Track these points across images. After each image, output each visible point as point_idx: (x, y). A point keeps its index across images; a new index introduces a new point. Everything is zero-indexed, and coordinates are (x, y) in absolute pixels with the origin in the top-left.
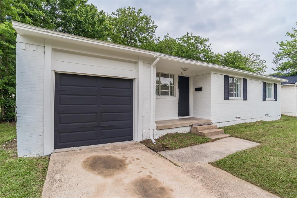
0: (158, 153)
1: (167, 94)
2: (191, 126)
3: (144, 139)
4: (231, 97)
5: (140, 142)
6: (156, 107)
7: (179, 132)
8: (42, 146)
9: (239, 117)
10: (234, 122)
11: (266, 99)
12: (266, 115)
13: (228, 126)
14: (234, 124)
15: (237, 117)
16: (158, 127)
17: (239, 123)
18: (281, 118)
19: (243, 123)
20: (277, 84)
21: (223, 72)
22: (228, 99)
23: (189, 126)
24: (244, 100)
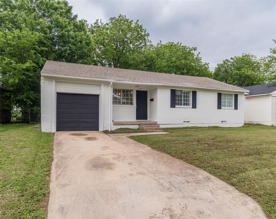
0: (108, 135)
1: (127, 103)
2: (139, 125)
3: (105, 130)
4: (177, 106)
5: (102, 131)
6: (113, 111)
7: (129, 128)
8: (51, 128)
9: (187, 122)
10: (182, 125)
11: (222, 108)
12: (222, 122)
13: (175, 127)
14: (182, 127)
15: (186, 122)
16: (114, 123)
17: (188, 126)
18: (243, 125)
19: (192, 126)
20: (238, 94)
21: (169, 87)
22: (174, 107)
23: (137, 124)
24: (193, 108)
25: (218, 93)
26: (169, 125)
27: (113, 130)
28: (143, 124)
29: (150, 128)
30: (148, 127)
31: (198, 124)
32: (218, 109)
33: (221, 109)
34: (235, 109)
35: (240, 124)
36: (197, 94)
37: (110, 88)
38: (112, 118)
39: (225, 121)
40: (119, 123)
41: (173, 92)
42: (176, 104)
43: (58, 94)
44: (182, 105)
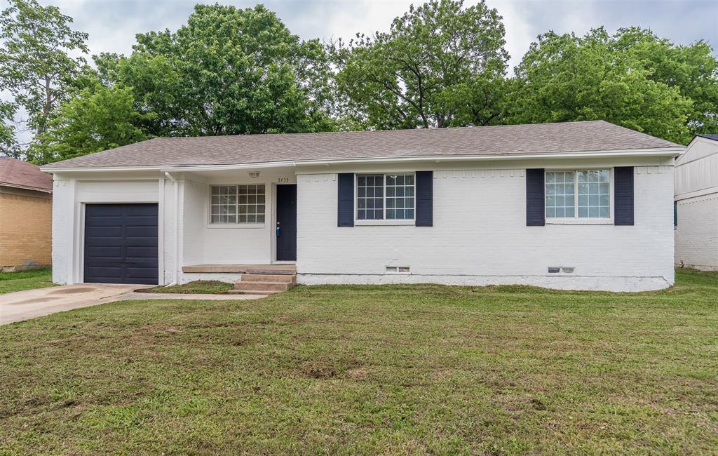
1: (251, 219)
3: (166, 283)
8: (68, 276)
9: (400, 268)
10: (381, 277)
11: (547, 220)
12: (551, 270)
14: (381, 283)
15: (396, 268)
16: (183, 268)
17: (402, 282)
18: (671, 287)
19: (419, 283)
20: (633, 167)
21: (331, 167)
22: (351, 225)
23: (240, 272)
24: (418, 224)
25: (527, 170)
26: (336, 277)
27: (182, 283)
28: (255, 272)
29: (250, 284)
30: (257, 281)
31: (445, 278)
32: (528, 225)
33: (542, 223)
34: (618, 222)
35: (653, 279)
36: (434, 180)
37: (176, 184)
38: (181, 257)
39: (567, 269)
40: (196, 268)
41: (345, 180)
42: (361, 216)
43: (88, 206)
44: (382, 218)
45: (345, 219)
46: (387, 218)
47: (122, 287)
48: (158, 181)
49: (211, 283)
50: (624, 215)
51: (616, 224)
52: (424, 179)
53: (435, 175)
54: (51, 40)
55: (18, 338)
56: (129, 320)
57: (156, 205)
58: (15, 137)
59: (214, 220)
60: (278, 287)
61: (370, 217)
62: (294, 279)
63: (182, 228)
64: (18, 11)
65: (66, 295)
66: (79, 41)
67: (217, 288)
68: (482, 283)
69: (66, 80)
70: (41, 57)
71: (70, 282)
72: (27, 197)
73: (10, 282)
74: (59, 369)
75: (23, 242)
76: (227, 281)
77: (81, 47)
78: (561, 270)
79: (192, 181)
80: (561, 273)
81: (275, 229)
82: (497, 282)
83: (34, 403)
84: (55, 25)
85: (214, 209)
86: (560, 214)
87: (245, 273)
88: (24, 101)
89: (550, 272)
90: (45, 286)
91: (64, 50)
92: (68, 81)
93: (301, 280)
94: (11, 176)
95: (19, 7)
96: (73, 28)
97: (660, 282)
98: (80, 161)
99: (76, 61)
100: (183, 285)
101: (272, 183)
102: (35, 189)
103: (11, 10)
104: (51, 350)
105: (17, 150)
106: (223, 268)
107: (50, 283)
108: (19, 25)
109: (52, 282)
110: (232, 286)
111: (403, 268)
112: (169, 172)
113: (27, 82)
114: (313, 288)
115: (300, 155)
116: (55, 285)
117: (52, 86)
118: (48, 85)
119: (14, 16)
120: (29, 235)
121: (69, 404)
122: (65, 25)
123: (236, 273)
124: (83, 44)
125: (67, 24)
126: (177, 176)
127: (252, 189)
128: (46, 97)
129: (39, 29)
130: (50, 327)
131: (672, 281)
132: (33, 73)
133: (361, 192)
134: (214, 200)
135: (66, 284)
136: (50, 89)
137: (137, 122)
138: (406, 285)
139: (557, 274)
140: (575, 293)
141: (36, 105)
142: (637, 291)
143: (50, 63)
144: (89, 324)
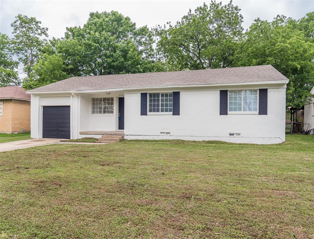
9: (166, 133)
10: (158, 137)
11: (229, 112)
13: (148, 139)
14: (158, 139)
15: (164, 133)
16: (80, 132)
17: (167, 139)
18: (284, 142)
19: (174, 139)
20: (267, 89)
21: (138, 90)
22: (146, 114)
23: (102, 134)
24: (173, 114)
25: (220, 90)
26: (140, 136)
28: (108, 134)
29: (104, 139)
30: (108, 138)
31: (185, 137)
32: (220, 114)
33: (226, 114)
34: (260, 113)
35: (276, 139)
36: (180, 95)
37: (77, 98)
38: (79, 128)
39: (237, 134)
40: (84, 132)
41: (144, 96)
42: (150, 111)
43: (44, 107)
44: (159, 112)
45: (144, 112)
46: (161, 112)
47: (56, 140)
48: (70, 97)
49: (90, 138)
50: (263, 110)
51: (259, 114)
52: (176, 95)
53: (181, 93)
54: (33, 32)
55: (16, 154)
56: (53, 150)
57: (69, 106)
58: (18, 76)
59: (93, 112)
60: (115, 140)
61: (154, 111)
62: (123, 137)
63: (79, 116)
64: (19, 21)
65: (34, 142)
66: (44, 32)
67: (91, 140)
68: (201, 139)
69: (39, 49)
70: (29, 40)
71: (37, 138)
72: (22, 103)
73: (15, 137)
74: (26, 161)
75: (21, 121)
76: (97, 138)
77: (45, 34)
78: (235, 134)
79: (83, 97)
80: (235, 135)
81: (118, 116)
82: (207, 139)
83: (18, 168)
84: (34, 25)
85: (93, 108)
86: (235, 110)
87: (104, 134)
88: (22, 60)
89: (230, 135)
90: (28, 139)
91: (38, 36)
92: (40, 50)
93: (126, 137)
94: (16, 95)
95: (20, 20)
96: (42, 26)
97: (279, 140)
98: (41, 89)
99: (43, 41)
100: (79, 139)
101: (117, 97)
102: (25, 100)
103: (17, 21)
104: (25, 157)
105: (19, 82)
106: (95, 132)
107: (30, 138)
108: (20, 27)
109: (30, 137)
110: (97, 140)
111: (167, 133)
112: (74, 93)
113: (23, 52)
114: (130, 141)
115: (126, 85)
116: (32, 139)
117: (33, 53)
118: (31, 52)
119: (18, 23)
120: (23, 119)
121: (27, 168)
122: (38, 25)
123: (101, 134)
124: (46, 33)
125: (39, 24)
126: (77, 95)
127: (108, 99)
128: (31, 58)
129: (28, 28)
130: (26, 151)
131: (284, 140)
132: (26, 47)
133: (150, 101)
134: (93, 104)
135: (36, 138)
136: (32, 54)
137: (64, 70)
138: (168, 140)
139: (233, 136)
140: (240, 144)
141: (27, 61)
142: (269, 144)
143: (32, 43)
144: (39, 151)
